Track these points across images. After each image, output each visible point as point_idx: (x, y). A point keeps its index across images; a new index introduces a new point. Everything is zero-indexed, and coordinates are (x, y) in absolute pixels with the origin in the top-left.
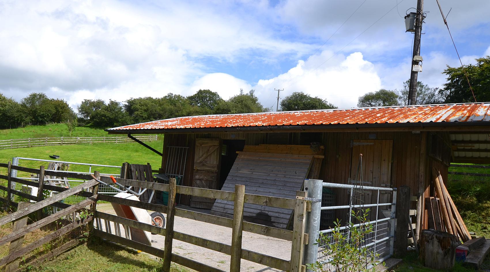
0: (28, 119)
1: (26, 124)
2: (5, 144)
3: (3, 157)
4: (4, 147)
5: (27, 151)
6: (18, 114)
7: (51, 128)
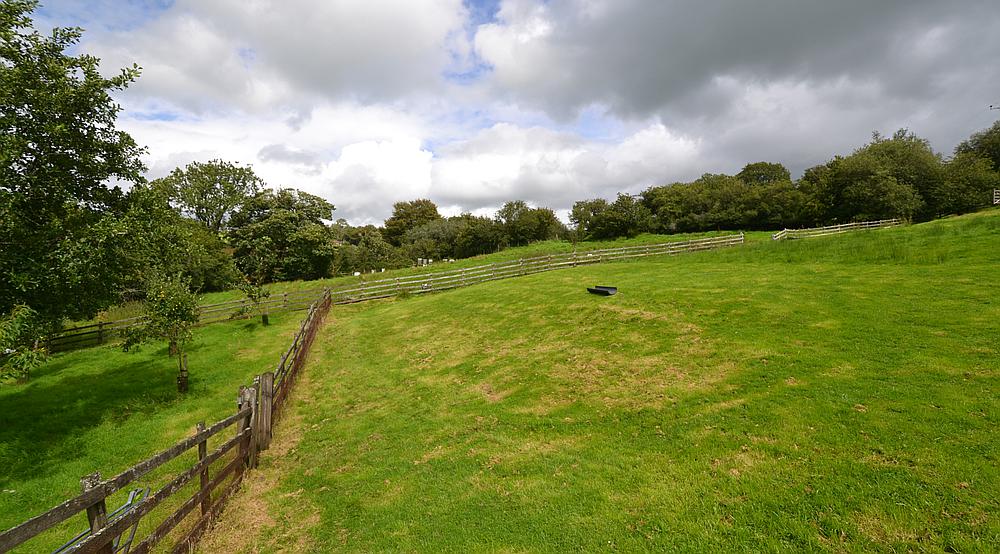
0: (505, 239)
1: (504, 245)
2: (482, 274)
3: (484, 299)
4: (481, 278)
5: (527, 282)
6: (492, 233)
7: (536, 247)
